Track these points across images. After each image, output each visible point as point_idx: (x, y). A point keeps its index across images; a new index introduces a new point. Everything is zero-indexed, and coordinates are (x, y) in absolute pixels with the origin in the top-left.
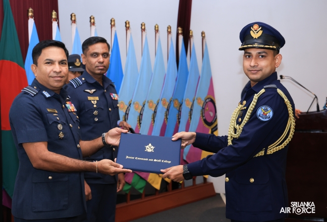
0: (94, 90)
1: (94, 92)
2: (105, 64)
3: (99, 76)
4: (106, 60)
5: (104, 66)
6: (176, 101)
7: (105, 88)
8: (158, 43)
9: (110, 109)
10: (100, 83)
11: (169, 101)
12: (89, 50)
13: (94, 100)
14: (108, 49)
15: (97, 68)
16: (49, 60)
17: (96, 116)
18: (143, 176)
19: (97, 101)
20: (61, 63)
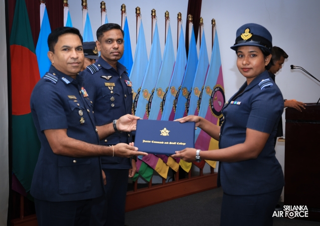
0: (110, 77)
1: (110, 78)
2: (120, 49)
3: (115, 62)
4: (121, 47)
5: (119, 52)
6: (185, 89)
7: (121, 74)
8: (168, 30)
9: (125, 96)
10: (115, 69)
11: (178, 90)
12: (103, 36)
13: (110, 86)
14: (122, 35)
15: (112, 54)
16: (66, 46)
17: (112, 102)
18: (150, 165)
19: (114, 87)
20: (78, 49)
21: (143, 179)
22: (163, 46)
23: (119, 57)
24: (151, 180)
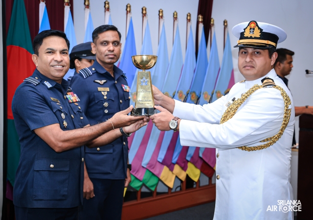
0: (105, 81)
1: (105, 83)
2: (115, 52)
3: (110, 66)
4: (116, 49)
5: (115, 55)
6: (194, 94)
7: (116, 79)
8: (176, 32)
9: (121, 101)
10: (110, 73)
11: (186, 94)
12: (98, 38)
13: (104, 91)
14: (118, 37)
15: (106, 57)
16: (50, 49)
17: (106, 108)
18: (155, 173)
19: (107, 92)
20: (63, 52)
21: (147, 187)
22: (170, 48)
23: (114, 60)
24: (156, 189)
